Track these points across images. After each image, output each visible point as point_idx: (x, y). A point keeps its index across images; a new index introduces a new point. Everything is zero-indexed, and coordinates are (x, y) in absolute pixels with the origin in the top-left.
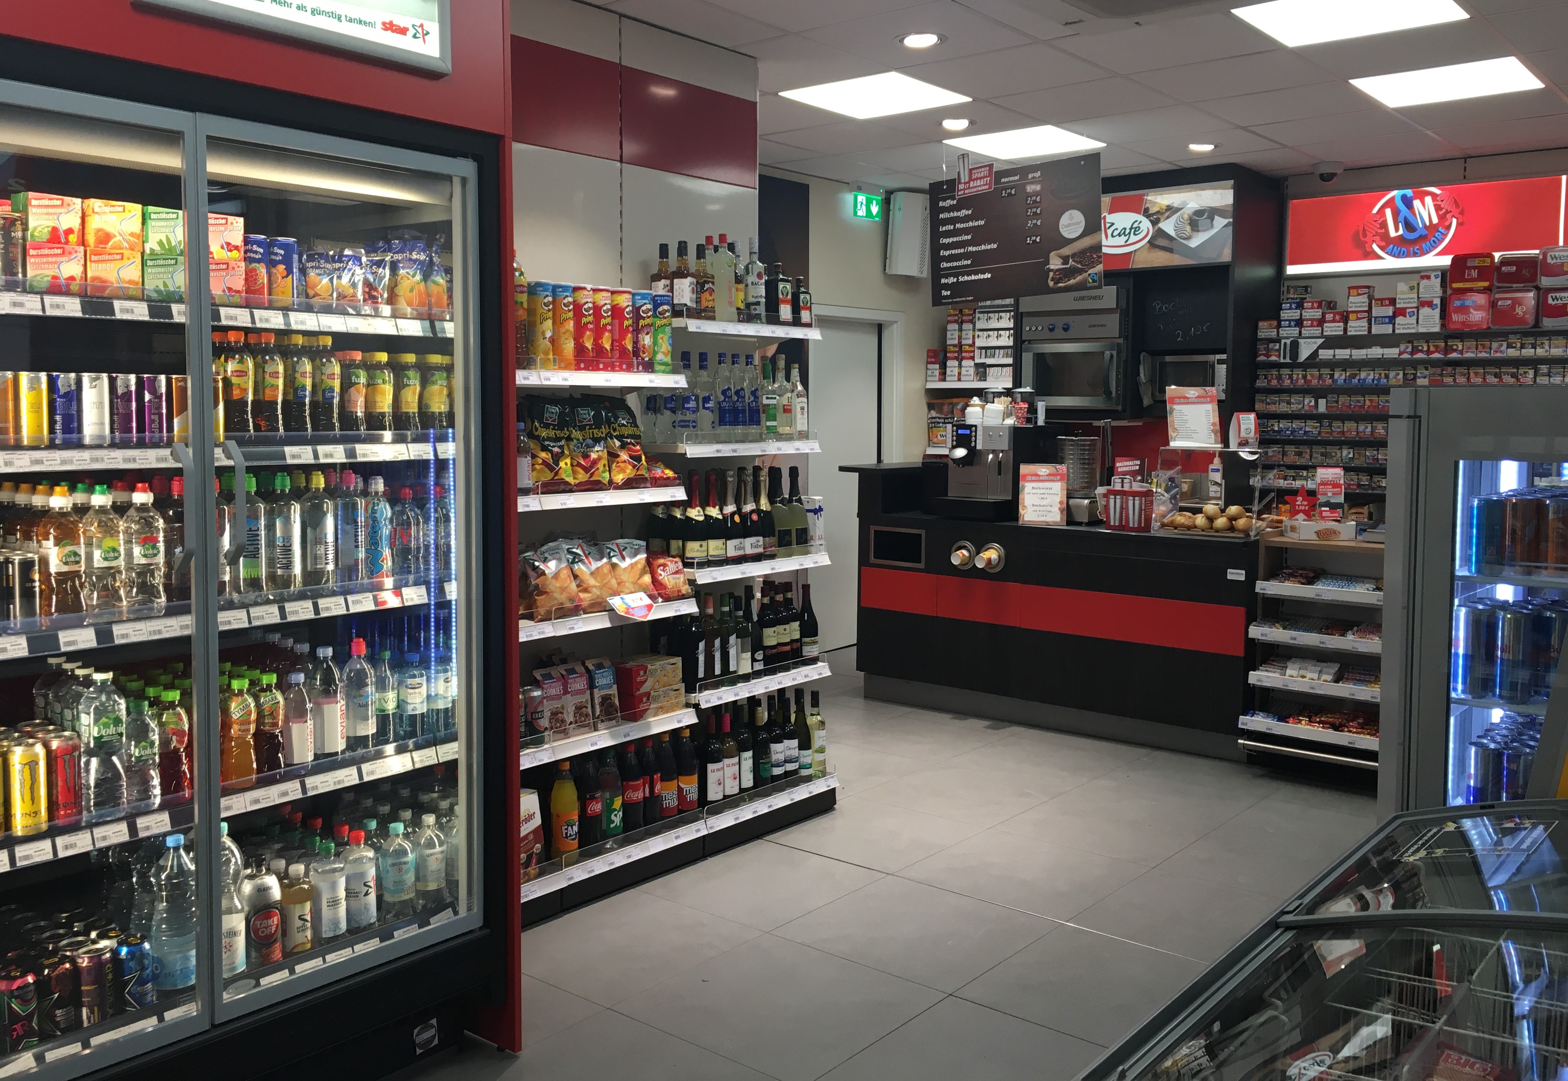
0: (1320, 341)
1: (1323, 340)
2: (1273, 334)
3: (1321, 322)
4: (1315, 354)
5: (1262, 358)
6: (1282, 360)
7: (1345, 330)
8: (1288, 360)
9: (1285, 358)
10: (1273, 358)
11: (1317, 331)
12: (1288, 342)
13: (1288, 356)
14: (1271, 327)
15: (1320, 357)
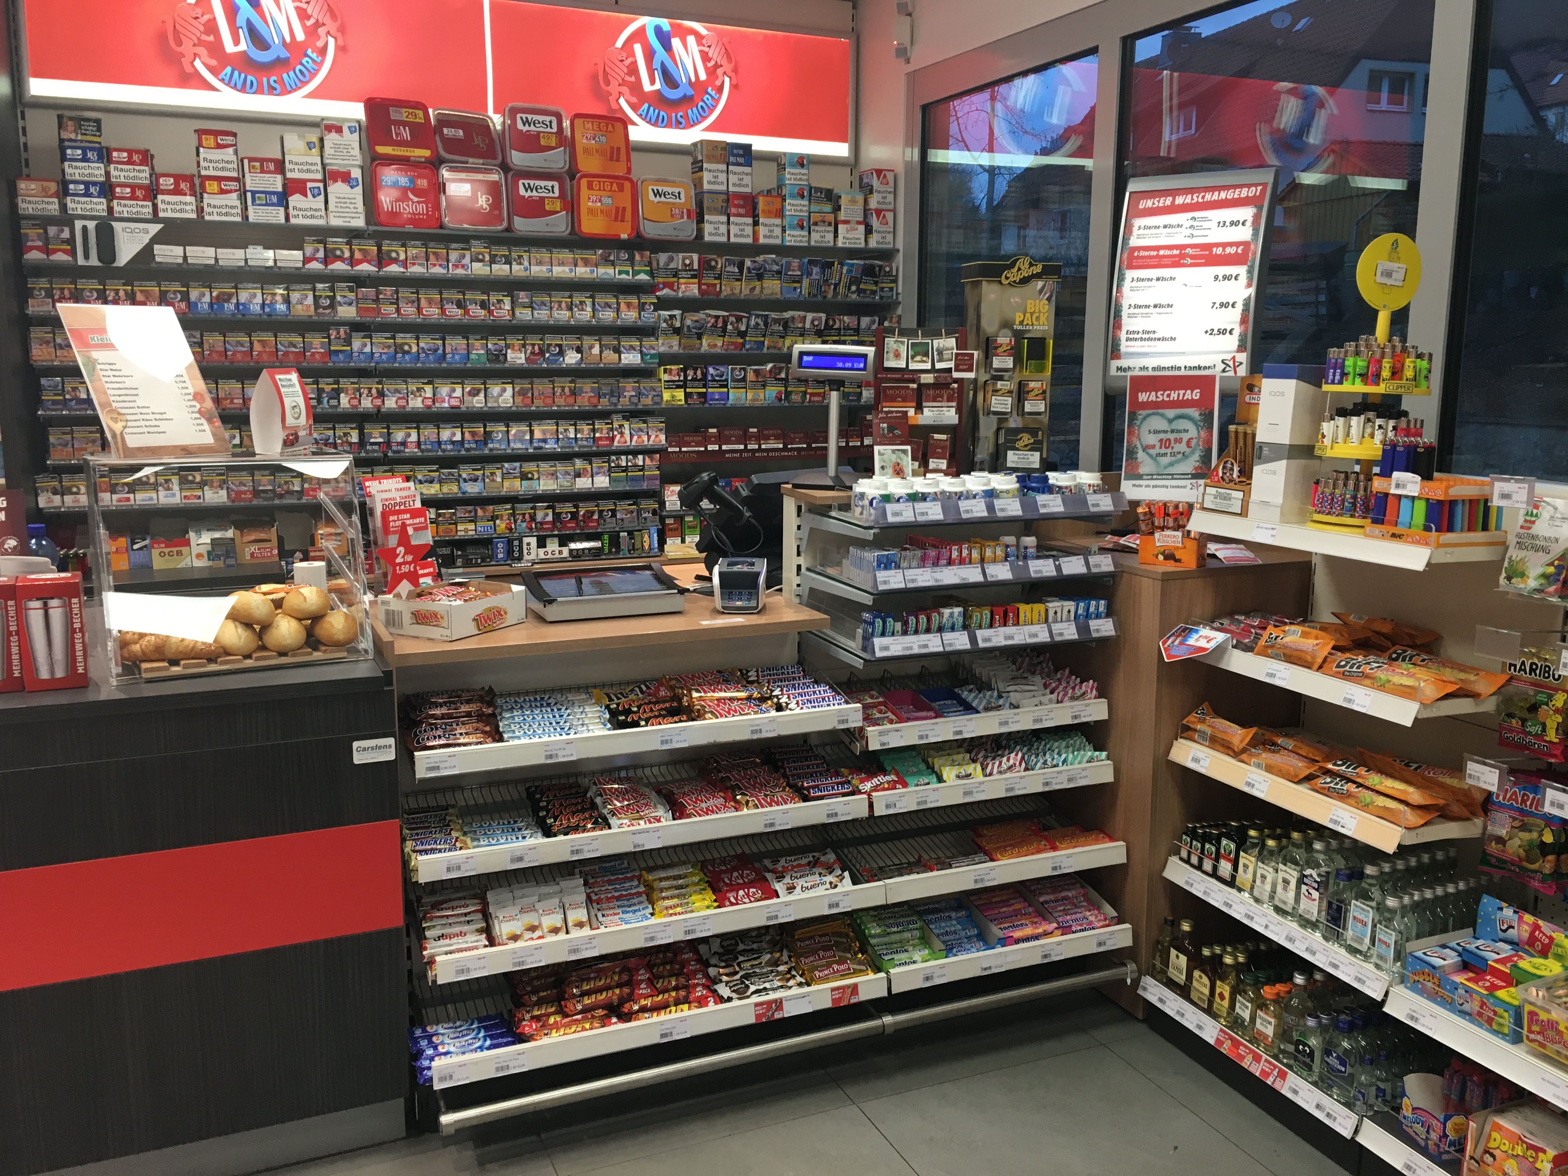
0: (155, 228)
1: (159, 226)
2: (53, 207)
3: (151, 192)
4: (147, 252)
5: (34, 256)
6: (81, 261)
7: (200, 210)
8: (94, 261)
9: (87, 256)
10: (60, 257)
11: (146, 209)
12: (91, 225)
13: (93, 252)
14: (45, 193)
15: (158, 259)
